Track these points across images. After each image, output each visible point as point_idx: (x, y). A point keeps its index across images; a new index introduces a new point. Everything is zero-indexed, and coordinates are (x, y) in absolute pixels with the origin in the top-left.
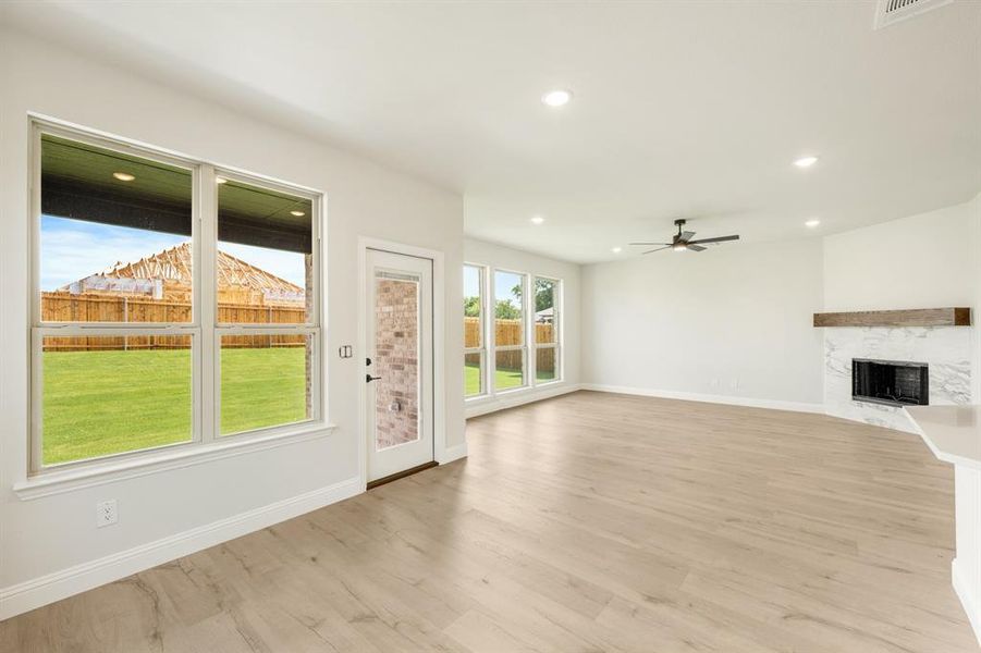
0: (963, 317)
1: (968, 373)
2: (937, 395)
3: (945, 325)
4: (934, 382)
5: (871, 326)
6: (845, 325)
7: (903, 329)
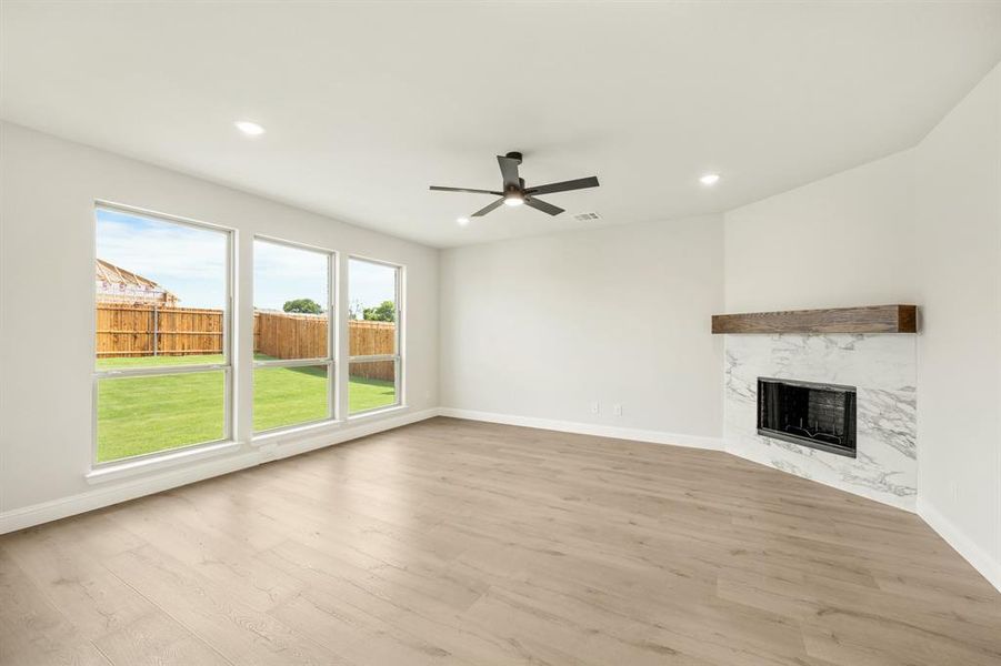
0: (908, 319)
1: (912, 403)
2: (867, 434)
3: (884, 331)
4: (864, 415)
5: (781, 333)
6: (751, 332)
7: (822, 337)
